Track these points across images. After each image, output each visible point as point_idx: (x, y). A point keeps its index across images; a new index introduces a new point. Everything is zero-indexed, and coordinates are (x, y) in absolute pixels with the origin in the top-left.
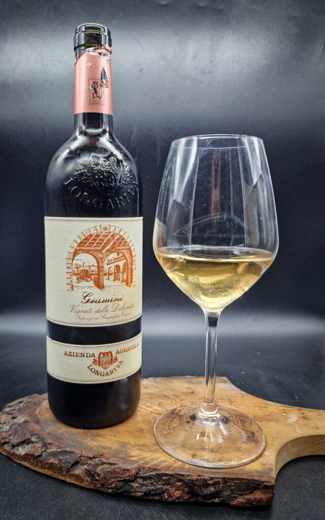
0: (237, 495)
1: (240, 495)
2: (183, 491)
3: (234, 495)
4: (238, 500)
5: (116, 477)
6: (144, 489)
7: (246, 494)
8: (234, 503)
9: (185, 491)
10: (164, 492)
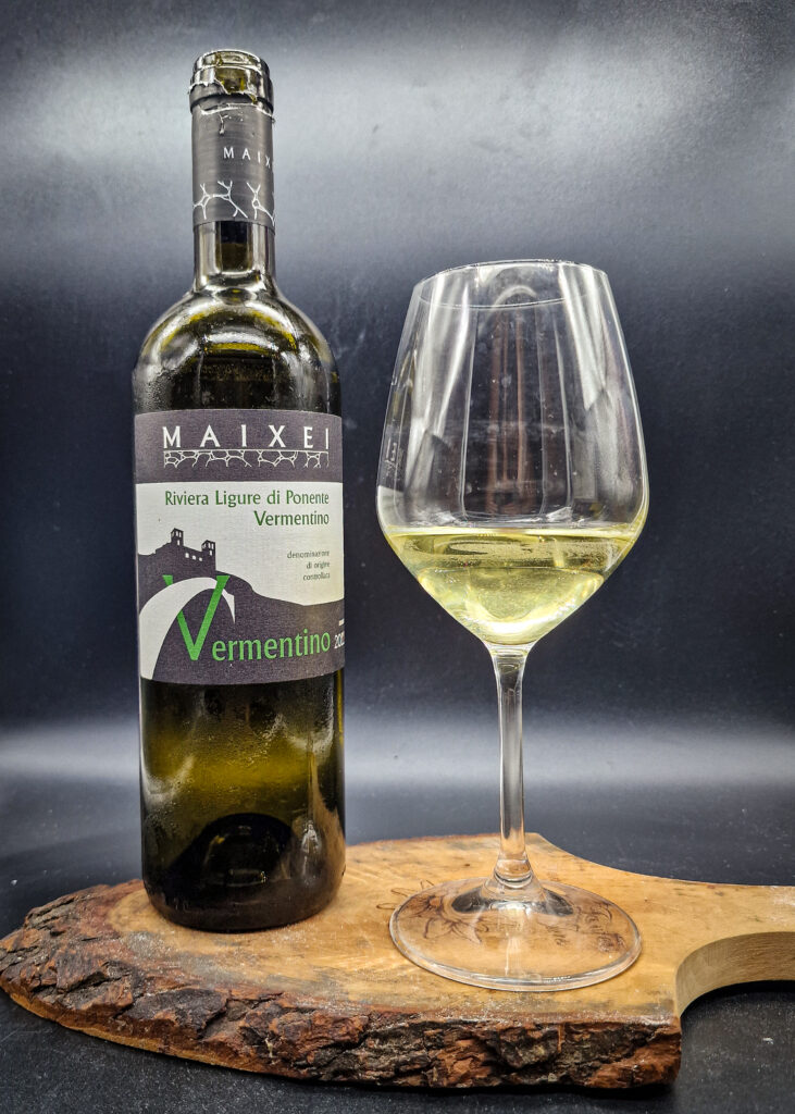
0: (597, 1063)
1: (604, 1062)
2: (475, 1059)
3: (590, 1064)
4: (600, 1073)
5: (317, 1039)
6: (384, 1061)
7: (618, 1060)
8: (592, 1081)
9: (478, 1060)
10: (429, 1067)
